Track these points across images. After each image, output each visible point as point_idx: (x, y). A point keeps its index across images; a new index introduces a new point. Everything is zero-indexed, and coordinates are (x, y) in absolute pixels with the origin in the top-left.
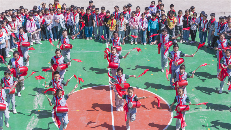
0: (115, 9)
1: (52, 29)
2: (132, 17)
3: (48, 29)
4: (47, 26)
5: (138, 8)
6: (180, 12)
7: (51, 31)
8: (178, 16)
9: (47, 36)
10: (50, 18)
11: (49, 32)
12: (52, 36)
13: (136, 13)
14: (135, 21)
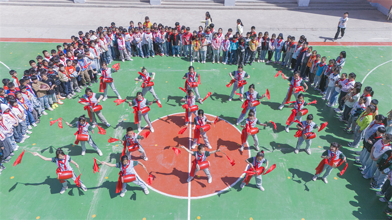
0: (200, 29)
1: (142, 47)
2: (215, 39)
3: (139, 47)
4: (138, 44)
5: (221, 30)
6: (260, 34)
7: (141, 48)
8: (258, 37)
9: (138, 53)
10: (139, 36)
11: (139, 49)
12: (142, 53)
13: (218, 34)
14: (217, 42)
